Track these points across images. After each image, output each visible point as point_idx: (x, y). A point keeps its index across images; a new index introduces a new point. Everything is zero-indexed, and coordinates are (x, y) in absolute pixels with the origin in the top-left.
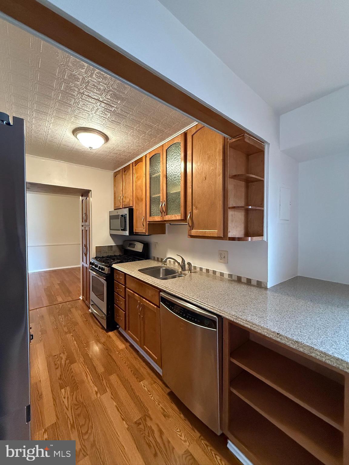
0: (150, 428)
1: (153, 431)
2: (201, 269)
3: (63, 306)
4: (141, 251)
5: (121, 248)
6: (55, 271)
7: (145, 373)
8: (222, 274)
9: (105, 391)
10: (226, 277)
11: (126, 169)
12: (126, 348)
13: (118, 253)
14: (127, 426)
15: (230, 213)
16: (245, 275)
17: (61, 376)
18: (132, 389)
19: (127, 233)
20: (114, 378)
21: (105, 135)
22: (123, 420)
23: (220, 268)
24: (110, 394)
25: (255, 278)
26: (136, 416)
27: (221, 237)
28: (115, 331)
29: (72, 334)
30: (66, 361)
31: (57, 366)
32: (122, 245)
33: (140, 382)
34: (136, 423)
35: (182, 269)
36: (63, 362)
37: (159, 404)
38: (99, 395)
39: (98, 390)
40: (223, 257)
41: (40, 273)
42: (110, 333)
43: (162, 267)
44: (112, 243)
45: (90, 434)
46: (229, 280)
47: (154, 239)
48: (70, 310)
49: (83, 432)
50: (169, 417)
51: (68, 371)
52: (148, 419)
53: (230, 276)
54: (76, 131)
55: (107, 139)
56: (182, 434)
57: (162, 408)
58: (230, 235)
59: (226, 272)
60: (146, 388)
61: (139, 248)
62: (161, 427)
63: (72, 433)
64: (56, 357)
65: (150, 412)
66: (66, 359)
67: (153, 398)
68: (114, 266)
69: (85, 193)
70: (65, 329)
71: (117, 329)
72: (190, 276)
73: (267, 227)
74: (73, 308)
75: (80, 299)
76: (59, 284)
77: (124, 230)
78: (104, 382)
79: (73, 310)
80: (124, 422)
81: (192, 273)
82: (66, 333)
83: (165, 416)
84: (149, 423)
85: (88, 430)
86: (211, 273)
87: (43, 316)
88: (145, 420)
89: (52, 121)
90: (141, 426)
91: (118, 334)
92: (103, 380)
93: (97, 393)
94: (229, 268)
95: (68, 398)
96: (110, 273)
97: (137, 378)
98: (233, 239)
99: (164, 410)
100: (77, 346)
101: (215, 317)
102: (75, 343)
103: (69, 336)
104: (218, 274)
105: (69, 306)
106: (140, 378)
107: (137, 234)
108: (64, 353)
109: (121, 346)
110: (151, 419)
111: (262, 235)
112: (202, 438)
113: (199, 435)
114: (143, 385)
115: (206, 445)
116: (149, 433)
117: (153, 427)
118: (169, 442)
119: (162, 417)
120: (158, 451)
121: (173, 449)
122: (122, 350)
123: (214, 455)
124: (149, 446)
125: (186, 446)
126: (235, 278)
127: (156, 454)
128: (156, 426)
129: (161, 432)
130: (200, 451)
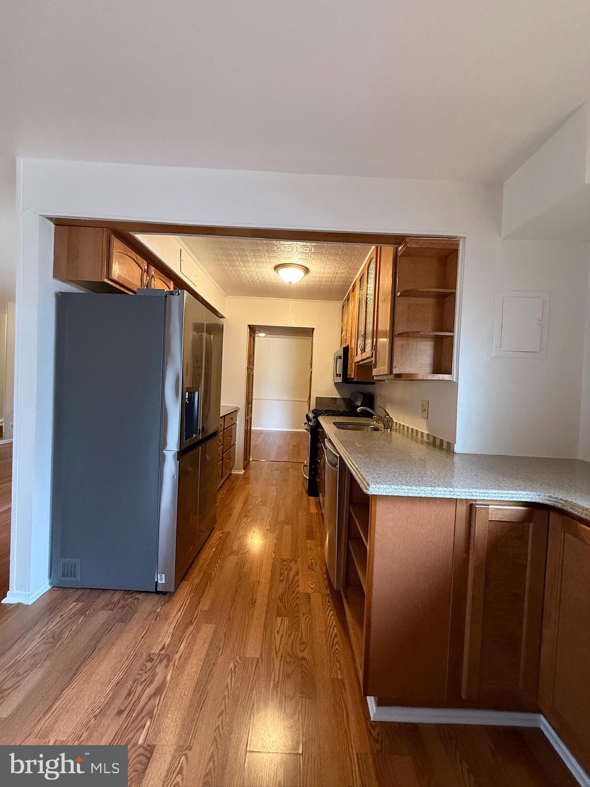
1: (291, 570)
6: (298, 433)
7: (319, 536)
8: (422, 435)
10: (425, 438)
11: (348, 297)
12: (317, 514)
14: (274, 557)
15: (399, 342)
16: (439, 436)
17: (250, 510)
18: (297, 541)
19: (340, 380)
20: (287, 528)
22: (274, 552)
23: (422, 427)
25: (446, 439)
26: (286, 555)
28: (315, 498)
29: (277, 487)
31: (251, 504)
33: (308, 539)
34: (282, 559)
35: (385, 426)
36: (257, 503)
37: (311, 560)
40: (425, 411)
42: (311, 498)
48: (288, 469)
50: (312, 570)
52: (293, 562)
53: (428, 435)
54: (277, 268)
55: (307, 270)
56: (313, 584)
57: (312, 563)
58: (396, 371)
59: (426, 432)
60: (309, 546)
62: (300, 572)
64: (254, 498)
65: (299, 560)
68: (321, 419)
70: (274, 482)
71: (318, 496)
72: (390, 434)
73: (458, 361)
74: (292, 467)
75: (304, 463)
77: (340, 375)
79: (291, 470)
80: (274, 554)
81: (392, 433)
82: (273, 485)
83: (309, 568)
84: (292, 564)
86: (414, 434)
88: (291, 561)
90: (285, 563)
91: (316, 501)
94: (428, 426)
96: (315, 425)
97: (307, 536)
99: (312, 565)
100: (275, 496)
101: (338, 455)
102: (275, 494)
103: (273, 488)
104: (419, 435)
105: (290, 466)
107: (351, 381)
108: (261, 497)
109: (313, 510)
110: (296, 563)
111: (449, 372)
112: (330, 596)
113: (329, 593)
114: (309, 542)
115: (329, 602)
116: (287, 569)
117: (293, 568)
118: (298, 581)
119: (306, 567)
120: (284, 582)
121: (298, 586)
122: (311, 513)
123: (329, 609)
124: (281, 574)
125: (310, 591)
126: (431, 440)
127: (281, 581)
128: (296, 569)
129: (297, 573)
130: (320, 600)
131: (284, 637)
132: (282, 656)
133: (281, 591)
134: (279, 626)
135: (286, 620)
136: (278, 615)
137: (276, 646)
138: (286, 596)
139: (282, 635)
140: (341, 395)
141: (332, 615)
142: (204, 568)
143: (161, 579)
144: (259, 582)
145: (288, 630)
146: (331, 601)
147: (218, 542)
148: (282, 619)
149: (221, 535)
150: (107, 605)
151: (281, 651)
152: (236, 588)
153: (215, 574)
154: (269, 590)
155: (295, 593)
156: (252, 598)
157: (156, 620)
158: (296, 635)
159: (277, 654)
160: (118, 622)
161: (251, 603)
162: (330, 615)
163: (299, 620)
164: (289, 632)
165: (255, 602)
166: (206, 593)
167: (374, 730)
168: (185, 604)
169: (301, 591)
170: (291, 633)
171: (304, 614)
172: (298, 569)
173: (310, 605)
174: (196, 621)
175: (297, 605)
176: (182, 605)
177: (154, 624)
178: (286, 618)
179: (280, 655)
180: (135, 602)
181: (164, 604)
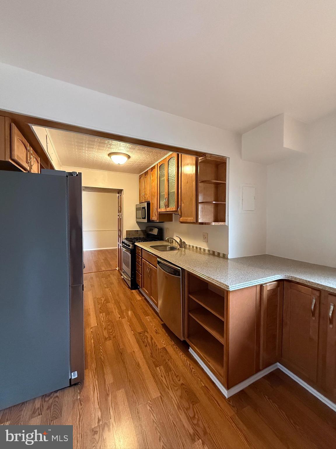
0: (147, 336)
1: (147, 338)
2: (193, 246)
3: (105, 273)
4: (156, 234)
5: (144, 232)
7: (150, 313)
8: (204, 250)
9: (124, 317)
10: (207, 252)
11: (146, 173)
12: (142, 299)
13: (142, 236)
14: (133, 333)
15: (200, 207)
16: (217, 251)
17: (101, 308)
18: (140, 319)
19: (146, 221)
21: (128, 155)
22: (132, 330)
23: (204, 246)
24: (127, 319)
25: (222, 252)
26: (139, 330)
27: (195, 222)
28: (137, 290)
29: (109, 289)
30: (104, 302)
31: (99, 303)
32: (145, 230)
33: (146, 316)
34: (139, 333)
35: (180, 246)
36: (102, 301)
37: (154, 328)
38: (121, 319)
39: (121, 316)
40: (205, 238)
41: (91, 252)
42: (133, 291)
43: (169, 245)
44: (138, 229)
45: (114, 333)
46: (208, 254)
47: (166, 225)
48: (109, 276)
49: (110, 331)
50: (159, 333)
51: (105, 306)
52: (146, 332)
53: (209, 251)
54: (110, 155)
55: (129, 157)
56: (163, 341)
57: (156, 330)
58: (200, 221)
59: (207, 249)
60: (149, 320)
61: (155, 232)
62: (153, 337)
63: (105, 331)
64: (99, 299)
65: (148, 330)
66: (104, 301)
67: (152, 325)
68: (136, 244)
69: (120, 191)
70: (105, 286)
71: (138, 289)
72: (185, 251)
74: (111, 274)
75: (117, 270)
76: (103, 259)
77: (145, 218)
78: (125, 314)
79: (111, 276)
80: (132, 332)
81: (186, 250)
82: (105, 288)
83: (156, 333)
84: (146, 334)
85: (113, 331)
86: (198, 250)
87: (92, 278)
88: (144, 332)
89: (96, 151)
90: (142, 335)
91: (138, 292)
92: (124, 313)
93: (119, 318)
94: (208, 246)
95: (104, 317)
96: (133, 248)
98: (202, 224)
99: (157, 331)
100: (111, 295)
101: (180, 269)
102: (110, 293)
103: (107, 290)
104: (202, 250)
105: (109, 273)
106: (147, 314)
107: (153, 221)
108: (103, 298)
109: (139, 298)
110: (148, 333)
111: (224, 221)
112: (175, 345)
113: (174, 343)
114: (147, 318)
115: (177, 348)
116: (145, 338)
117: (148, 336)
118: (155, 343)
119: (155, 334)
120: (148, 345)
121: (157, 345)
122: (139, 300)
123: (179, 352)
124: (144, 342)
125: (165, 346)
126: (211, 252)
127: (146, 346)
128: (150, 336)
129: (152, 339)
130: (172, 349)
131: (166, 377)
132: (172, 389)
133: (149, 351)
134: (160, 373)
135: (162, 367)
136: (156, 366)
137: (165, 385)
138: (154, 354)
139: (165, 377)
140: (140, 228)
141: (182, 354)
142: (94, 356)
143: (74, 375)
144: (134, 351)
145: (166, 372)
146: (177, 347)
147: (92, 335)
148: (160, 368)
149: (91, 330)
150: (34, 413)
151: (169, 386)
152: (123, 360)
153: (104, 357)
154: (143, 354)
155: (157, 350)
156: (136, 363)
157: (81, 405)
158: (172, 373)
159: (168, 388)
160: (52, 421)
161: (137, 366)
162: (181, 355)
163: (168, 365)
164: (167, 374)
165: (139, 364)
166: (105, 372)
167: (230, 402)
168: (96, 385)
169: (160, 348)
170: (168, 374)
171: (169, 360)
172: (151, 335)
173: (168, 353)
174: (110, 393)
175: (162, 356)
176: (94, 387)
177: (81, 408)
178: (161, 366)
179: (170, 388)
180: (57, 399)
181: (80, 391)
